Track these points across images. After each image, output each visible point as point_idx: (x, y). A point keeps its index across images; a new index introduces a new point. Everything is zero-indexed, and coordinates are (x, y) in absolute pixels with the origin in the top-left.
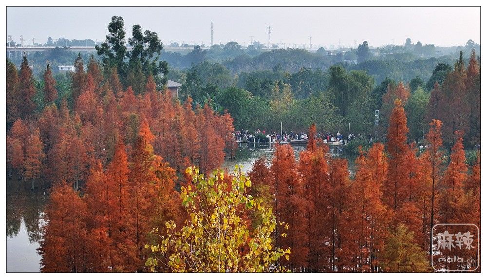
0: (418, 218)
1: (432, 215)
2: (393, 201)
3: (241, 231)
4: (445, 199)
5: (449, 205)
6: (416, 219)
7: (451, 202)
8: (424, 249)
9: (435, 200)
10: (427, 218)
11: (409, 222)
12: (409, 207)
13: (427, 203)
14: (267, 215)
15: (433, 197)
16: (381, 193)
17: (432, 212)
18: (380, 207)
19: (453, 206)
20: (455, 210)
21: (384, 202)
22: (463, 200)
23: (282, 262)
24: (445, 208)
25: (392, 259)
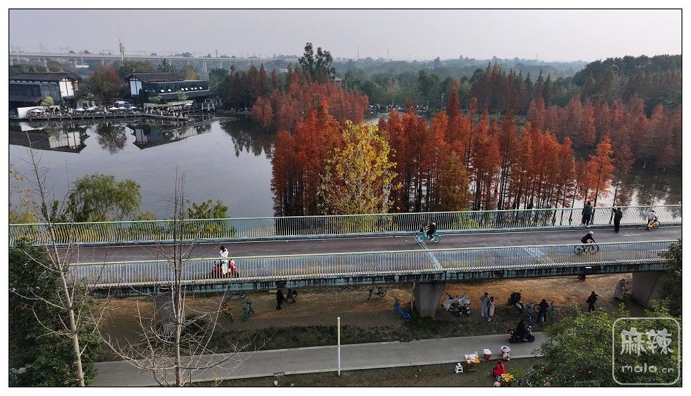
2: (449, 140)
3: (373, 153)
4: (476, 139)
5: (478, 142)
7: (480, 141)
8: (464, 164)
9: (472, 140)
10: (467, 149)
11: (457, 151)
12: (458, 143)
13: (467, 141)
14: (386, 145)
15: (471, 138)
16: (443, 136)
17: (470, 146)
18: (442, 142)
19: (481, 143)
20: (482, 145)
21: (445, 140)
22: (486, 140)
23: (392, 169)
24: (476, 144)
25: (448, 169)
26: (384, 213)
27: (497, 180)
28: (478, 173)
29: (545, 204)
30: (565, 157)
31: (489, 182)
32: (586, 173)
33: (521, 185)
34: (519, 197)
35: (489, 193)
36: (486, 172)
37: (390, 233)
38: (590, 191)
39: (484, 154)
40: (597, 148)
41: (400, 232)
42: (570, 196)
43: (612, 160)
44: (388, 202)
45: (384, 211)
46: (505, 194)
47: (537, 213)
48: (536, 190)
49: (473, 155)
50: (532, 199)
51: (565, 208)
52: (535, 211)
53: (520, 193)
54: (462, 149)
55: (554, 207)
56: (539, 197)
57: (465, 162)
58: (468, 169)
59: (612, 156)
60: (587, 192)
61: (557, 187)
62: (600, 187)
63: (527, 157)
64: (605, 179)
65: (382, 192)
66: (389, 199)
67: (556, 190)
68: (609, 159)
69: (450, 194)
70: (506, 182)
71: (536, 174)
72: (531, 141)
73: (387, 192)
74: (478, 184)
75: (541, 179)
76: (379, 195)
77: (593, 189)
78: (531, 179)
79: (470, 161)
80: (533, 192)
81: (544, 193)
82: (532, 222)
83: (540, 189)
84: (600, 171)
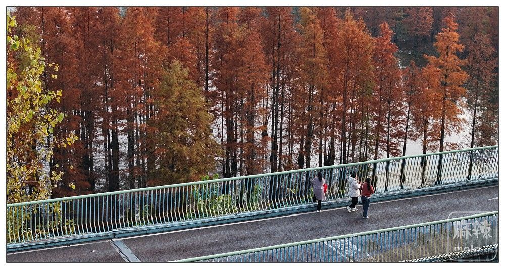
0: (192, 53)
1: (207, 50)
2: (165, 37)
4: (219, 33)
5: (223, 39)
6: (190, 55)
7: (226, 36)
8: (199, 85)
9: (209, 35)
10: (201, 54)
11: (183, 58)
12: (183, 42)
13: (201, 38)
15: (207, 31)
16: (153, 29)
17: (207, 47)
18: (152, 44)
19: (228, 40)
20: (230, 44)
21: (157, 39)
22: (237, 34)
23: (53, 105)
24: (220, 43)
25: (167, 96)
26: (44, 200)
27: (264, 112)
28: (228, 102)
29: (357, 153)
30: (383, 61)
31: (249, 118)
32: (423, 88)
33: (310, 118)
34: (308, 143)
35: (251, 140)
36: (242, 98)
37: (59, 238)
38: (431, 121)
39: (237, 63)
40: (436, 41)
41: (80, 235)
42: (399, 134)
43: (464, 62)
44: (51, 175)
45: (42, 195)
46: (281, 138)
47: (343, 170)
48: (339, 127)
49: (215, 66)
50: (332, 144)
51: (391, 157)
52: (338, 168)
53: (309, 134)
54: (192, 54)
55: (373, 157)
56: (344, 139)
57: (200, 79)
58: (207, 95)
59: (463, 55)
60: (426, 124)
61: (374, 118)
62: (449, 112)
63: (317, 64)
64: (455, 97)
65: (36, 155)
66: (52, 167)
67: (373, 124)
68: (459, 61)
69: (176, 147)
70: (282, 115)
71: (335, 95)
72: (320, 33)
73: (45, 153)
74: (230, 124)
75: (345, 106)
76: (29, 160)
77: (436, 117)
78: (328, 106)
79: (211, 79)
80: (333, 130)
81: (353, 130)
82: (336, 189)
83: (344, 123)
84: (445, 84)
